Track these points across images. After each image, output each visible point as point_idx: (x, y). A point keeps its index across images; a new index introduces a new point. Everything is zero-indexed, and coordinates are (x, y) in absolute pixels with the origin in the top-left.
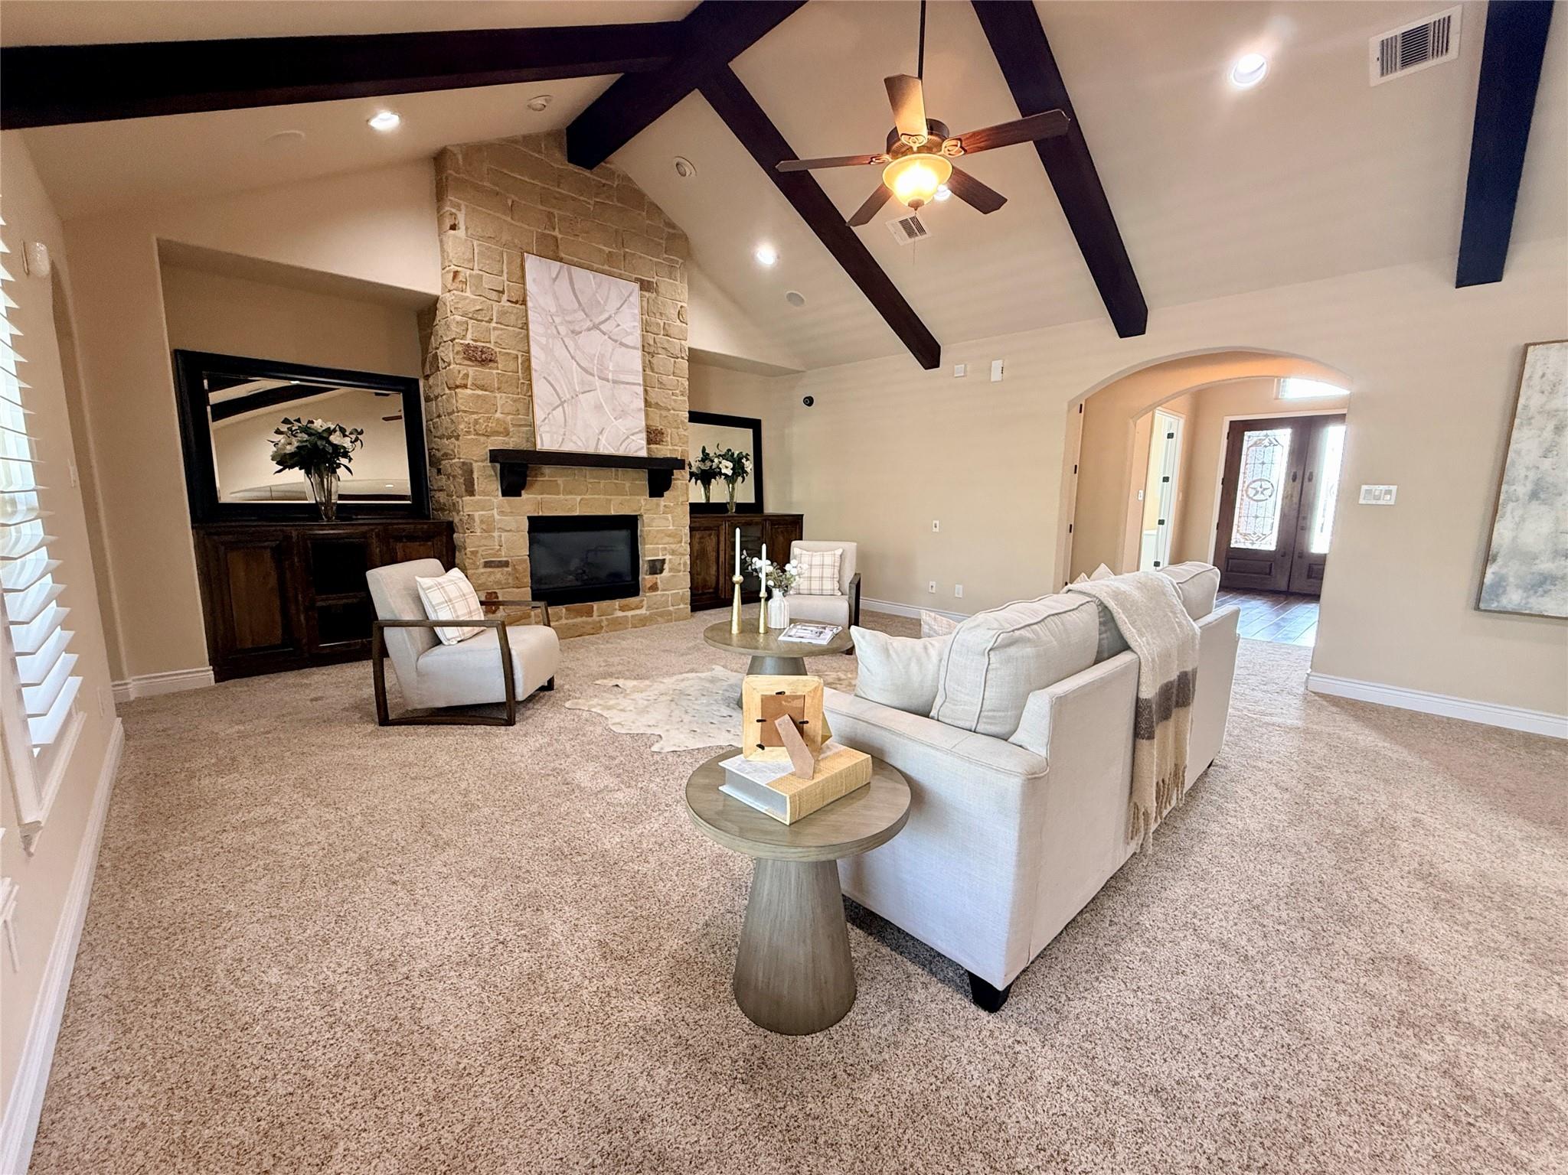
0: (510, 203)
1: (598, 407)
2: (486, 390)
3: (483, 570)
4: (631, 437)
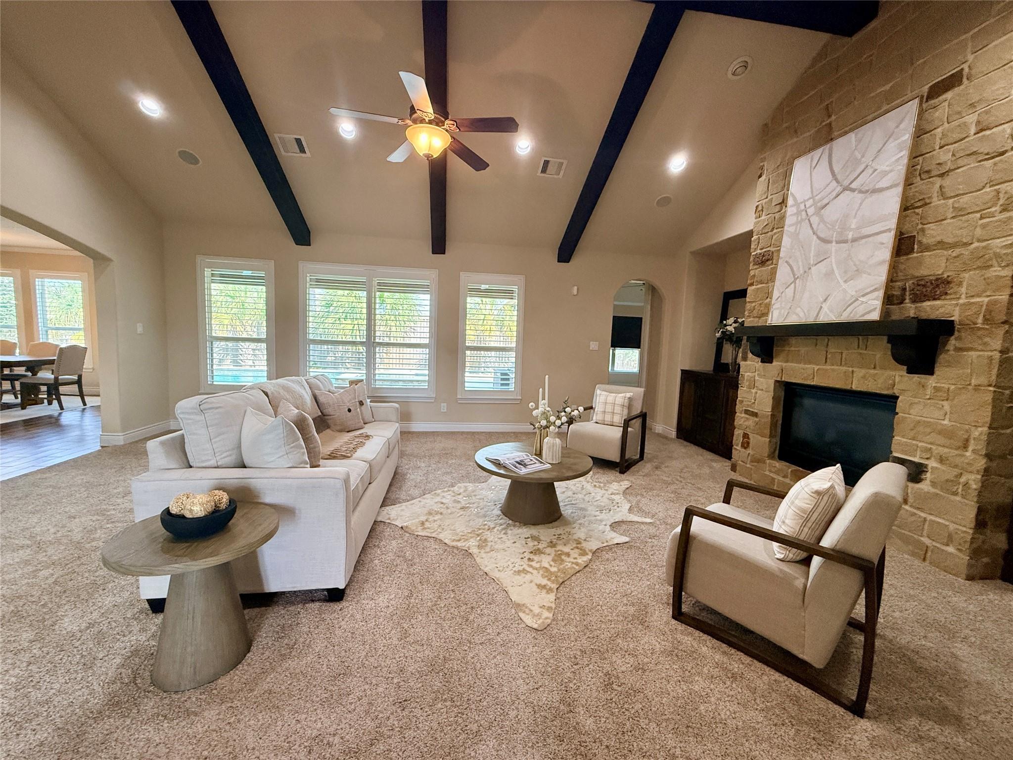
0: (797, 125)
1: (829, 274)
2: (763, 283)
3: (743, 415)
4: (862, 299)
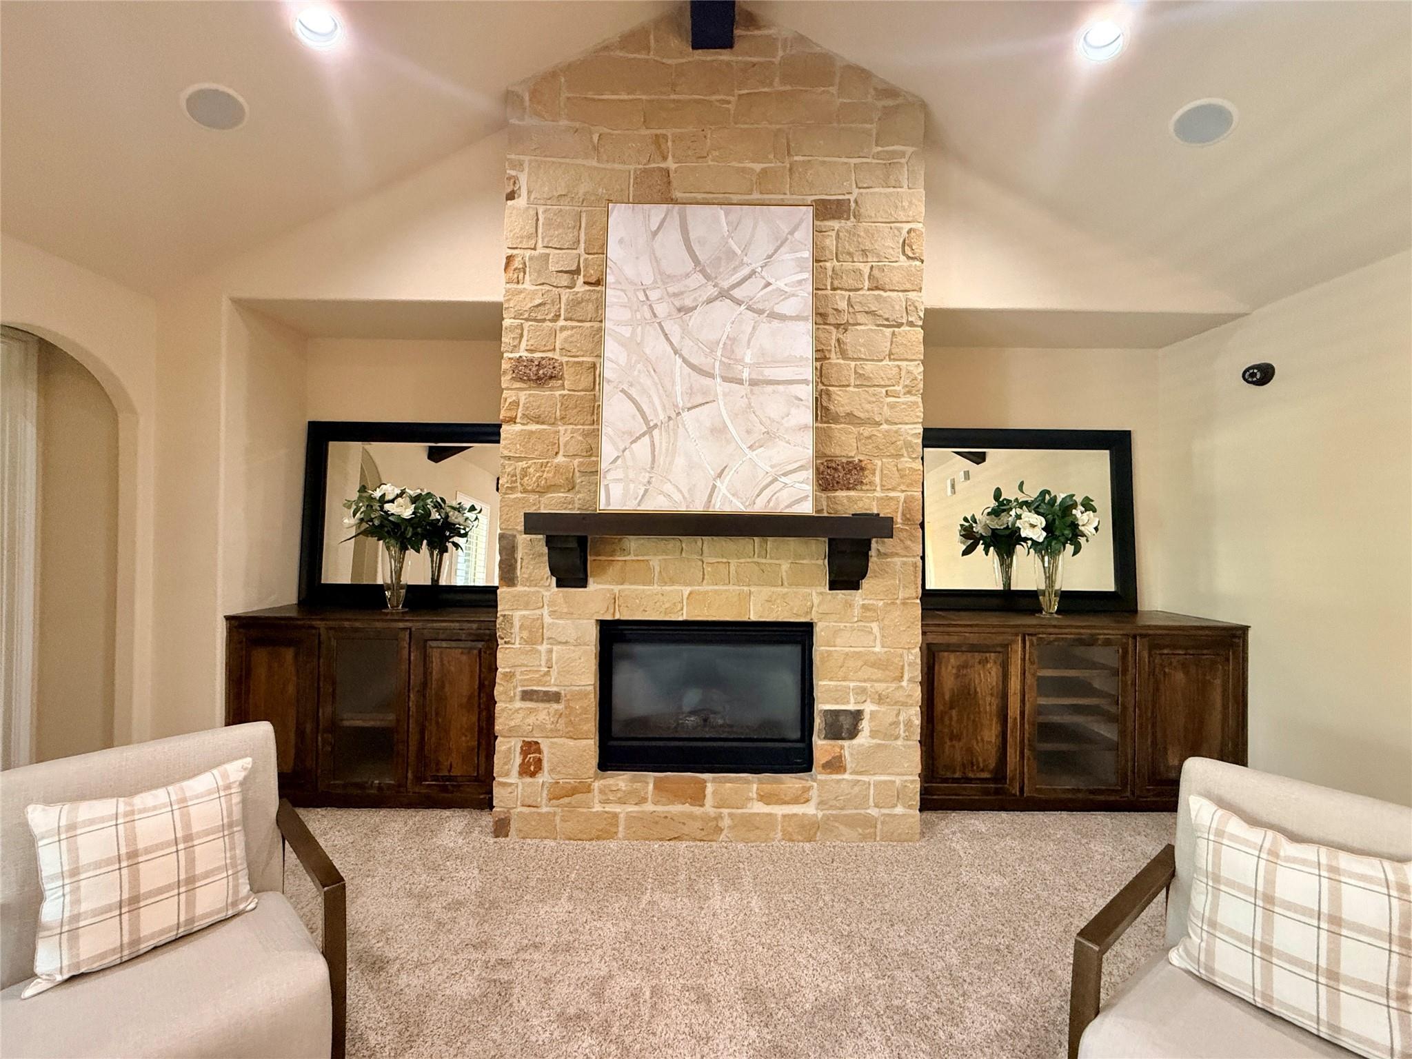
0: (596, 138)
1: (719, 431)
2: (543, 423)
3: (518, 704)
4: (783, 479)
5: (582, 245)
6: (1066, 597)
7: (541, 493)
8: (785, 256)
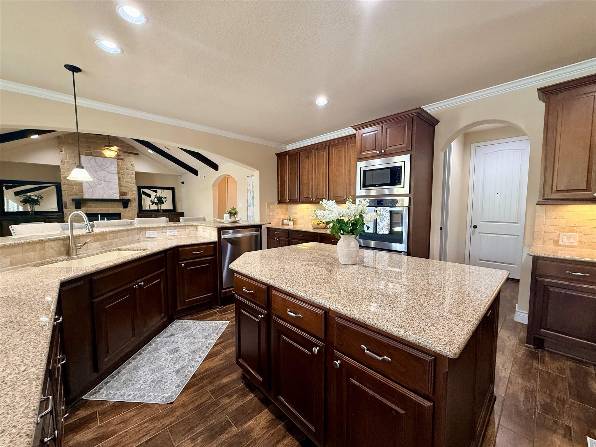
1: (103, 188)
4: (114, 194)
5: (76, 160)
6: (163, 210)
7: (71, 196)
8: (112, 165)
